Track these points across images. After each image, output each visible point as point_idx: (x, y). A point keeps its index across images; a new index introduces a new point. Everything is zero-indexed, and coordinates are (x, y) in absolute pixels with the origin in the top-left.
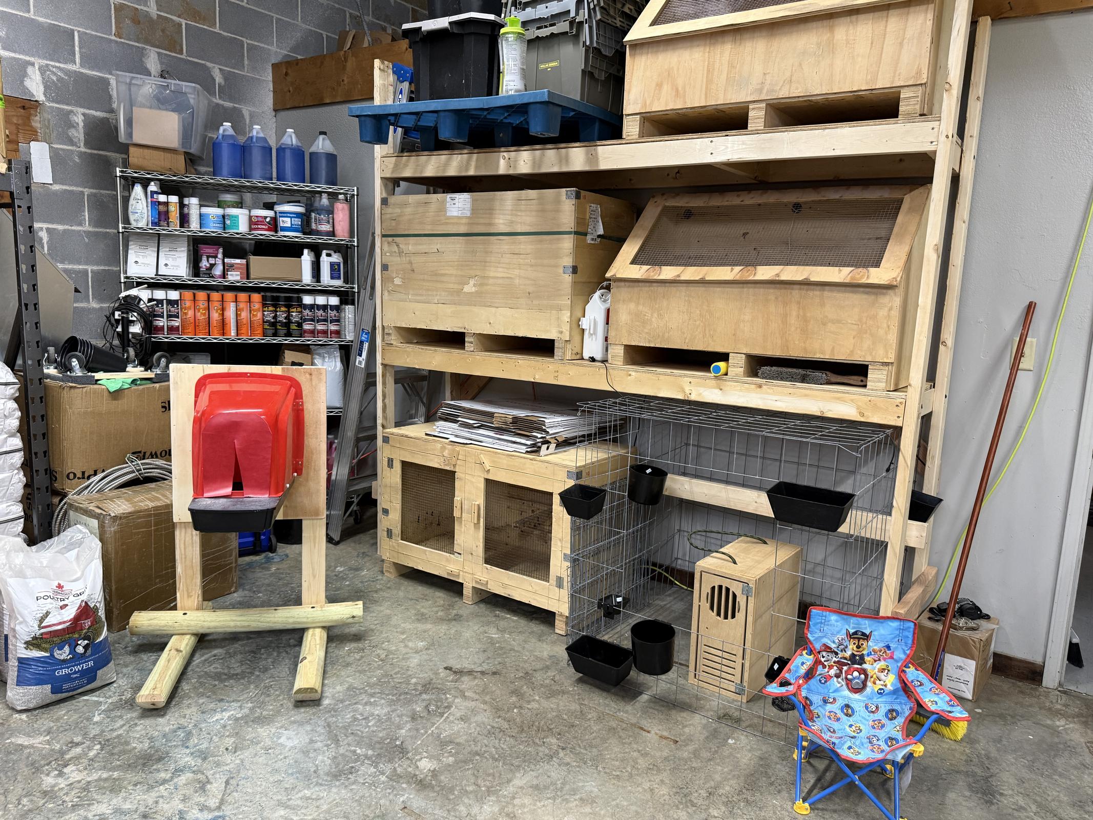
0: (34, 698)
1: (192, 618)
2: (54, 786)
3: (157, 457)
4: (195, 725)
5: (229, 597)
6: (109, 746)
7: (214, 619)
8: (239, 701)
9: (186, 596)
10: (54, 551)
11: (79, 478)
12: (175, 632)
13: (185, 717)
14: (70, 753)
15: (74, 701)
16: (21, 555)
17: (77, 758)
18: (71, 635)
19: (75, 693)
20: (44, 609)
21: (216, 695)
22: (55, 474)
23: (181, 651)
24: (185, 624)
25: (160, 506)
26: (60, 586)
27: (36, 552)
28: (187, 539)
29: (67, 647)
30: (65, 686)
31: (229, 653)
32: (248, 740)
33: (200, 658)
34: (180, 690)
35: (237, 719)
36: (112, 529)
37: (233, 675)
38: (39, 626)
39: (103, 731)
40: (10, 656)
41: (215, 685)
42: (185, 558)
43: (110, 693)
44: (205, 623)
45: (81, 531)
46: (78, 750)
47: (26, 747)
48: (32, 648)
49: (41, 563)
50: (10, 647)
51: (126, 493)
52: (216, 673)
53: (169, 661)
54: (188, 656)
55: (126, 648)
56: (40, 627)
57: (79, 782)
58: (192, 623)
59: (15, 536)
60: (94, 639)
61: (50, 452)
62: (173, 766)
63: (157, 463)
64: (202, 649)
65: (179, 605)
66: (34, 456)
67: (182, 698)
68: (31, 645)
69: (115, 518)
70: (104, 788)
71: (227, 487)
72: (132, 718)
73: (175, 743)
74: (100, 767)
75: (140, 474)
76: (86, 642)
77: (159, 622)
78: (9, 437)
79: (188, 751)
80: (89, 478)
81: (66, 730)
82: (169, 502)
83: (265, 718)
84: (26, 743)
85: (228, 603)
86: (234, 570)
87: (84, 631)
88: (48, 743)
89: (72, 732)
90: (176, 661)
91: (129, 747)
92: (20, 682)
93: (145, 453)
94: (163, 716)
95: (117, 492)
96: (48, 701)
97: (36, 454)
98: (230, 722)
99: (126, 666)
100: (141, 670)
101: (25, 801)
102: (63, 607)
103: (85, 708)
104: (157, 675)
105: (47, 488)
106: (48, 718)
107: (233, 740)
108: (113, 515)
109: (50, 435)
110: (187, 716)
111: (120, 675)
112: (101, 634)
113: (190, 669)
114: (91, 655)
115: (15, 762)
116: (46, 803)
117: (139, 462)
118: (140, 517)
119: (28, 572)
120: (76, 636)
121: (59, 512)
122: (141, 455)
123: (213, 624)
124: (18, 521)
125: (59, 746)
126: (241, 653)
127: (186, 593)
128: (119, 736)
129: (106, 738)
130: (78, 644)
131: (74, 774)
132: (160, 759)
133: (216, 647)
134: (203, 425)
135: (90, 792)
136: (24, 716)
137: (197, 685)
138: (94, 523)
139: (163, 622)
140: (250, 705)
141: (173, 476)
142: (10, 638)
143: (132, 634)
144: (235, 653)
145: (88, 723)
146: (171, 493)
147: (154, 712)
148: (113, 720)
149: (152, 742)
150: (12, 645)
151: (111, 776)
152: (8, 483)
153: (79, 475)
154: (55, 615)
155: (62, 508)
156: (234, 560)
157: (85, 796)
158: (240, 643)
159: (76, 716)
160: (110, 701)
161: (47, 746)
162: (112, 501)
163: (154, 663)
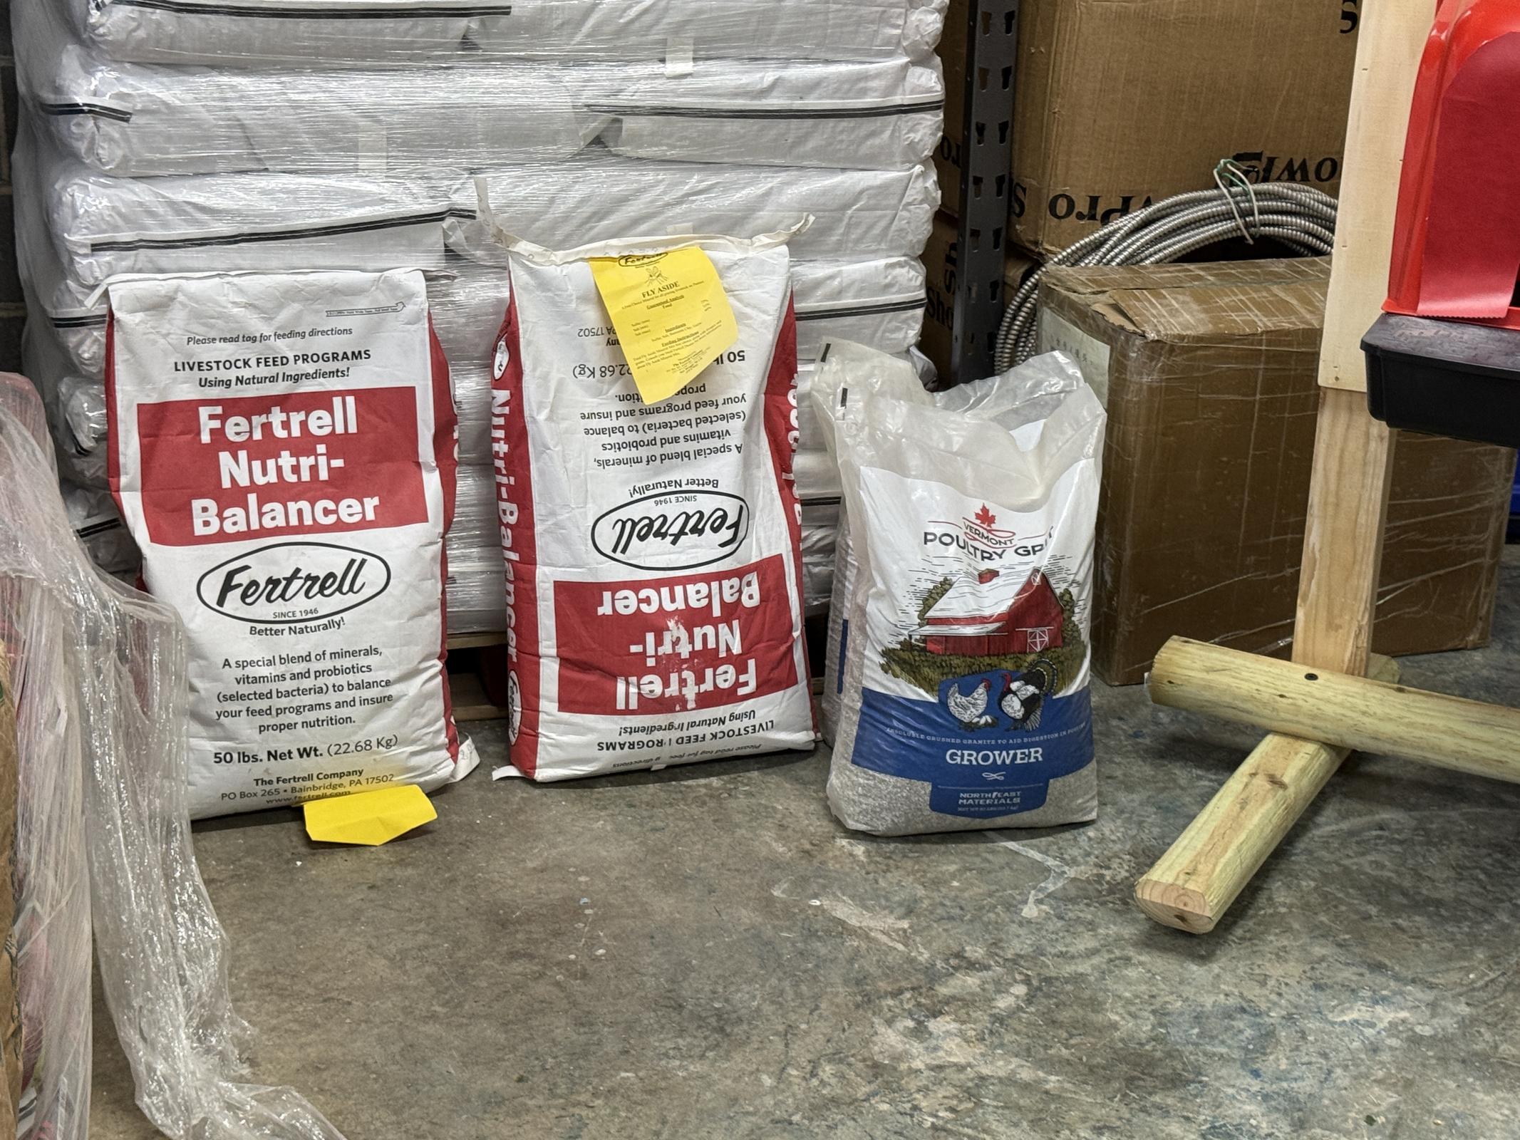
0: (888, 809)
1: (1330, 694)
2: (898, 1058)
3: (1305, 179)
4: (1289, 1017)
5: (1458, 659)
6: (1048, 996)
7: (1394, 713)
8: (1431, 987)
9: (1321, 625)
10: (987, 415)
11: (1080, 216)
12: (1276, 725)
13: (1263, 984)
14: (952, 982)
15: (982, 847)
16: (903, 408)
17: (964, 1003)
18: (995, 660)
19: (987, 823)
20: (940, 570)
21: (1366, 946)
22: (1020, 194)
23: (1283, 786)
24: (1307, 706)
25: (1288, 333)
26: (985, 517)
27: (946, 408)
28: (1352, 446)
29: (981, 690)
30: (966, 798)
31: (1427, 832)
32: (1438, 1115)
33: (1337, 821)
34: (1262, 900)
35: (1415, 1040)
36: (1144, 378)
37: (1428, 901)
38: (922, 615)
39: (1040, 951)
40: (847, 679)
41: (1368, 917)
42: (1337, 505)
43: (1075, 852)
44: (1366, 720)
45: (1061, 371)
46: (971, 981)
47: (853, 932)
48: (897, 669)
49: (949, 440)
50: (850, 654)
51: (1199, 278)
52: (1377, 880)
53: (1243, 804)
54: (1301, 806)
55: (1136, 735)
56: (925, 621)
57: (961, 1068)
58: (1329, 710)
59: (898, 355)
60: (1053, 689)
61: (1017, 128)
62: (1205, 1115)
63: (1302, 196)
64: (1346, 795)
65: (1297, 648)
66: (974, 133)
67: (1266, 924)
68: (898, 663)
69: (1157, 347)
70: (1019, 1108)
71: (1495, 289)
72: (1119, 938)
73: (1223, 1050)
74: (1015, 1048)
75: (1247, 226)
76: (1031, 689)
77: (1234, 683)
78: (914, 63)
79: (1256, 1086)
80: (1106, 219)
81: (951, 918)
82: (1317, 325)
83: (1503, 1063)
84: (853, 922)
85: (1449, 678)
86: (1484, 576)
87: (1031, 658)
88: (905, 937)
89: (964, 928)
90: (1263, 810)
91: (1098, 1019)
92: (862, 756)
93: (1271, 161)
94: (1204, 959)
95: (1174, 271)
96: (921, 828)
97: (981, 129)
98: (1394, 1042)
99: (1130, 789)
100: (1167, 810)
101: (827, 1070)
102: (987, 576)
103: (1007, 872)
104: (1205, 836)
105: (997, 233)
106: (914, 872)
107: (1393, 1098)
108: (1152, 336)
109: (1022, 78)
110: (1271, 983)
111: (1109, 809)
112: (1072, 678)
113: (1301, 845)
114: (1041, 730)
115: (821, 962)
116: (874, 1094)
117: (1251, 188)
118: (1224, 356)
119: (914, 460)
120: (1008, 665)
121: (1019, 308)
122: (1261, 166)
123: (1388, 729)
124: (910, 313)
125: (926, 955)
126: (1463, 841)
127: (1323, 613)
128: (1078, 979)
129: (1047, 973)
130: (1010, 691)
131: (952, 1044)
132: (1175, 1082)
133: (1392, 802)
134: (1452, 71)
135: (982, 1105)
136: (860, 849)
137: (1314, 899)
138: (1101, 352)
139: (1245, 685)
140: (1463, 1009)
141: (1337, 239)
142: (853, 631)
143: (1160, 699)
144: (1445, 836)
145: (1005, 916)
146: (1325, 295)
147: (1182, 942)
148: (1072, 926)
149: (1161, 1025)
150: (855, 651)
151: (1039, 1082)
152: (893, 201)
153: (1082, 206)
154: (963, 595)
155: (1025, 299)
156: (1490, 546)
157: (969, 1112)
158: (1465, 808)
159: (980, 889)
160: (1071, 872)
161: (900, 947)
162: (1159, 297)
163: (1205, 799)
